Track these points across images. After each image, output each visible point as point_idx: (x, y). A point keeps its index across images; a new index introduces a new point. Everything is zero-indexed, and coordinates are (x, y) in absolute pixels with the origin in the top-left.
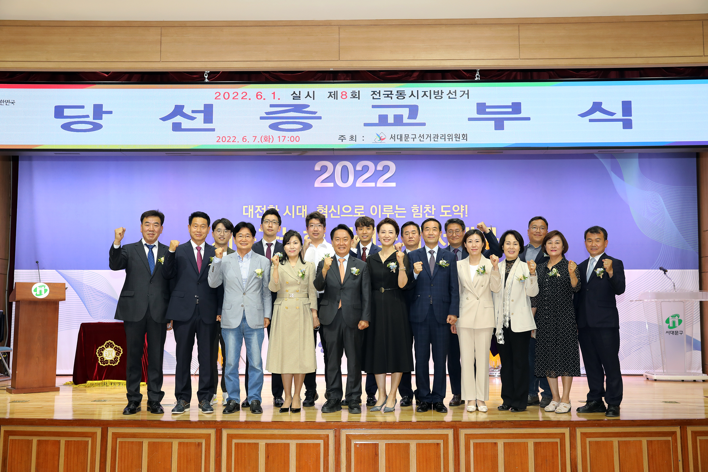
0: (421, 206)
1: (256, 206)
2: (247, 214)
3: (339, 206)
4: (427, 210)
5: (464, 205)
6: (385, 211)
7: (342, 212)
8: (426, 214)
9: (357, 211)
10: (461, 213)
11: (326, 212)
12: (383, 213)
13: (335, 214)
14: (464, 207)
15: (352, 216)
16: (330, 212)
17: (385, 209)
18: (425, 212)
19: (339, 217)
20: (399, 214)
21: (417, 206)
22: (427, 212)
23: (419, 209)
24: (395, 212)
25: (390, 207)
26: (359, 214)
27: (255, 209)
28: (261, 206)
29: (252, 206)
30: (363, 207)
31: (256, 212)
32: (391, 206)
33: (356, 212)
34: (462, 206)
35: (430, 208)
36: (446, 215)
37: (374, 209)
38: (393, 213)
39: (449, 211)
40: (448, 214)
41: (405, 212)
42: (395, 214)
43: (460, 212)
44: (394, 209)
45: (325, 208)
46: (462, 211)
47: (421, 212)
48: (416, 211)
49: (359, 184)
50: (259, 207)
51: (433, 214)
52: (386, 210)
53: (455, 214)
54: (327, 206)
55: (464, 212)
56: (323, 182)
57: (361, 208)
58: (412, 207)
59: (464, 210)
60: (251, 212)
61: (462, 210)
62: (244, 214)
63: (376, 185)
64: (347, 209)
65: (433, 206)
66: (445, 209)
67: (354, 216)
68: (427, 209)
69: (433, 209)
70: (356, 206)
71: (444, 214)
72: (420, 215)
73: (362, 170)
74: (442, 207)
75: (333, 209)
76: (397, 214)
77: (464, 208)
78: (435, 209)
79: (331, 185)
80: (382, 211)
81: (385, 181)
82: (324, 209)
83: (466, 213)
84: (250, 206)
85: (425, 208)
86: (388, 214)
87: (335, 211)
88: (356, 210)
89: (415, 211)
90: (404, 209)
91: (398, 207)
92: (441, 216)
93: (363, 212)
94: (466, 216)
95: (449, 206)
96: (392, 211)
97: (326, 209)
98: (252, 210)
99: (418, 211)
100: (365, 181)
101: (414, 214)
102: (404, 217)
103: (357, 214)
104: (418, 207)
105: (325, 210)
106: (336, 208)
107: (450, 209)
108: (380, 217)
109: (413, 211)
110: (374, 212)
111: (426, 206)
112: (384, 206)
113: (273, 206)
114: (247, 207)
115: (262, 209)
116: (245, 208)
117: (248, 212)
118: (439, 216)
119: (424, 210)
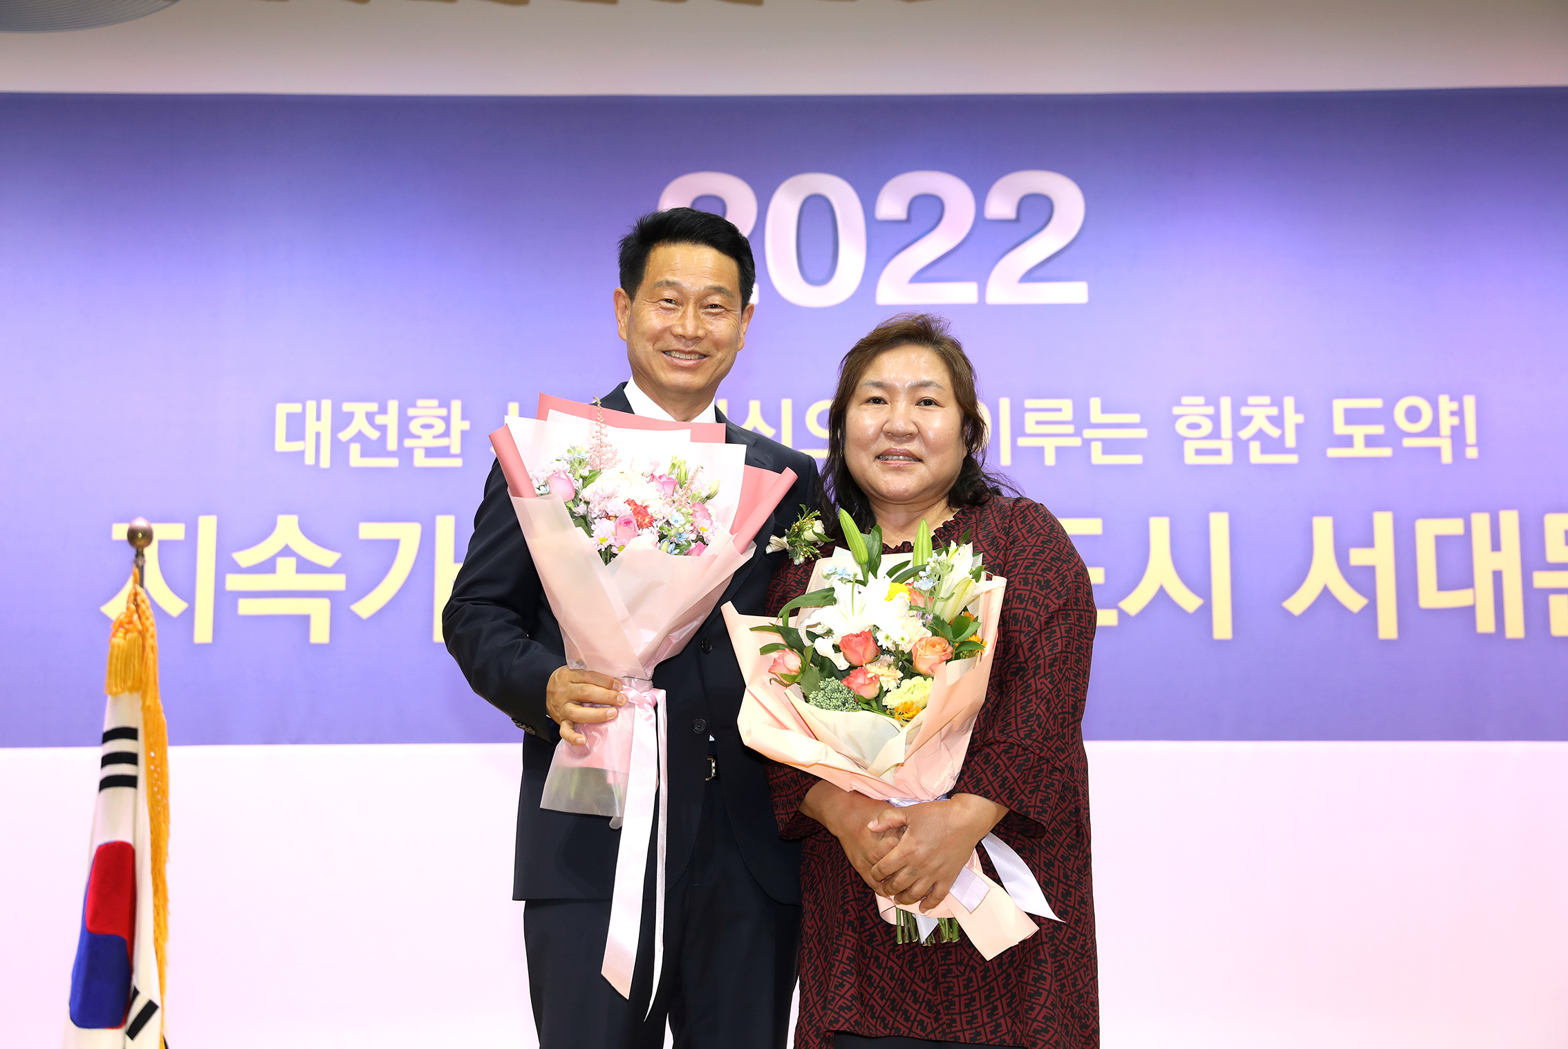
0: (1226, 403)
1: (347, 407)
2: (296, 446)
3: (787, 406)
4: (1260, 421)
5: (1457, 397)
6: (1030, 427)
8: (1255, 447)
10: (1440, 436)
12: (1022, 442)
14: (1455, 406)
17: (1030, 420)
18: (1245, 434)
20: (1110, 447)
21: (1201, 400)
22: (1260, 435)
23: (1216, 419)
24: (1088, 433)
25: (1060, 410)
27: (341, 420)
28: (373, 407)
29: (327, 405)
31: (344, 436)
32: (1067, 406)
34: (1446, 405)
35: (1274, 411)
36: (1360, 450)
38: (1076, 442)
39: (1378, 430)
40: (1370, 441)
41: (1142, 433)
42: (1087, 443)
43: (1434, 430)
44: (1081, 420)
46: (1445, 429)
47: (1226, 430)
48: (1194, 426)
49: (887, 294)
50: (359, 410)
51: (1290, 441)
52: (1038, 423)
53: (1408, 442)
55: (1458, 434)
58: (1177, 410)
59: (1455, 421)
60: (318, 435)
61: (1447, 423)
62: (282, 445)
63: (982, 292)
65: (1289, 402)
66: (1353, 417)
68: (1259, 412)
69: (1292, 419)
71: (1348, 441)
72: (1217, 452)
73: (908, 220)
74: (1339, 406)
75: (755, 419)
76: (1096, 448)
77: (1460, 413)
78: (1300, 419)
80: (1018, 429)
81: (1032, 275)
83: (1471, 437)
84: (311, 406)
85: (1245, 411)
86: (1050, 446)
89: (1192, 426)
90: (1135, 418)
91: (1105, 410)
92: (1333, 453)
94: (1472, 453)
95: (1377, 403)
98: (325, 427)
99: (1207, 427)
100: (922, 276)
101: (1189, 447)
102: (1136, 459)
104: (1210, 410)
106: (772, 417)
107: (1384, 416)
108: (1006, 458)
109: (1181, 427)
111: (1252, 400)
112: (1029, 403)
113: (440, 406)
114: (296, 408)
115: (379, 420)
116: (290, 416)
117: (301, 437)
118: (1325, 454)
119: (1241, 422)
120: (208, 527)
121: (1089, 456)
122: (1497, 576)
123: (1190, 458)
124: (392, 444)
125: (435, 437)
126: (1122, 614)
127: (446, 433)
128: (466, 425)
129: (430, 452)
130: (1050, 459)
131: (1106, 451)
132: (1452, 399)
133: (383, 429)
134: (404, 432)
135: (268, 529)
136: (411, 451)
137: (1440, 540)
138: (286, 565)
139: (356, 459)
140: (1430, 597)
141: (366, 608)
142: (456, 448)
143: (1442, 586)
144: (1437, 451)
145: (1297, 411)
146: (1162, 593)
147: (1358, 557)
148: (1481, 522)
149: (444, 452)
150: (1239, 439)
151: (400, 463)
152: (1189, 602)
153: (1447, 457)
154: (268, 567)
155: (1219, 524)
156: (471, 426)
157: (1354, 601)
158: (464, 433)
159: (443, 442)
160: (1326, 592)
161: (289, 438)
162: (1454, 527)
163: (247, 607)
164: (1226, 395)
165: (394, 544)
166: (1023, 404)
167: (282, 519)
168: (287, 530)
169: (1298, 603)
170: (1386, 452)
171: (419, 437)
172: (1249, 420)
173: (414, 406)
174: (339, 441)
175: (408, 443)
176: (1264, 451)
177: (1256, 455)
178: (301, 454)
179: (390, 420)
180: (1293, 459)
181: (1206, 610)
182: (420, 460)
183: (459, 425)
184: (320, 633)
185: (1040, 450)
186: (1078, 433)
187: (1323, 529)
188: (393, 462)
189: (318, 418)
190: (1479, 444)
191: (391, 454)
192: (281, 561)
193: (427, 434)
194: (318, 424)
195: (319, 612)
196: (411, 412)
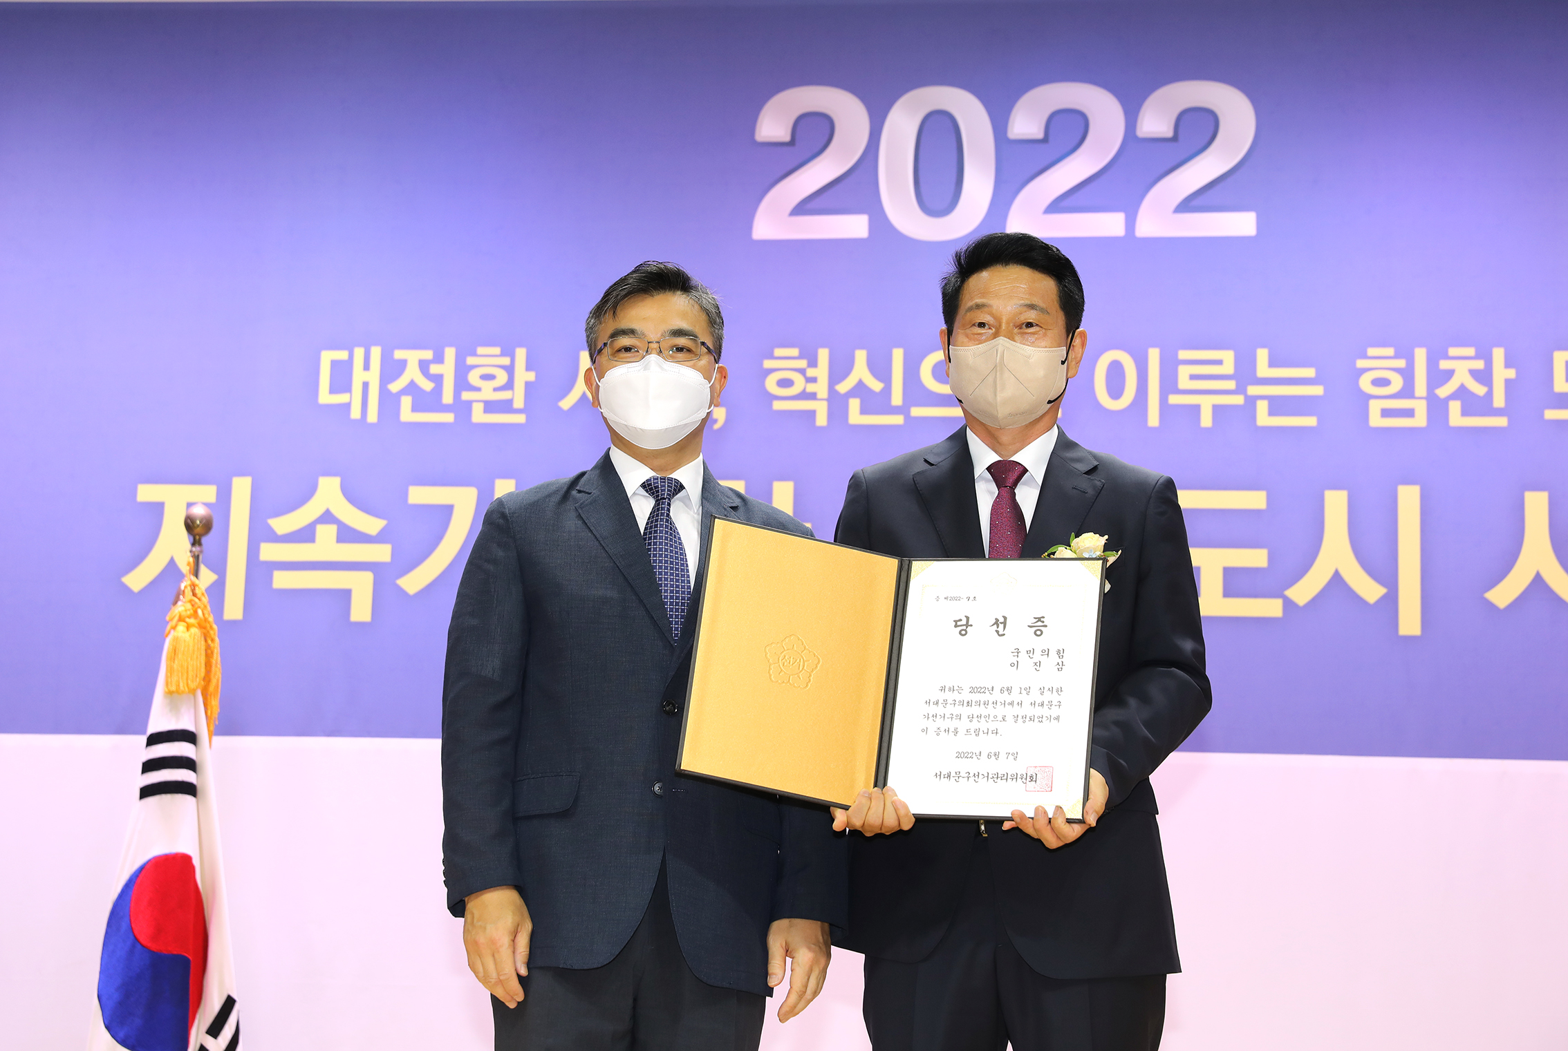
0: (1420, 355)
1: (399, 354)
2: (342, 398)
3: (898, 355)
4: (1462, 377)
6: (1184, 382)
7: (916, 392)
8: (1455, 407)
11: (821, 388)
12: (1174, 399)
13: (875, 402)
16: (843, 387)
17: (1184, 372)
18: (1443, 392)
19: (898, 420)
20: (1278, 406)
21: (1390, 351)
22: (1462, 393)
23: (1408, 374)
24: (1253, 390)
25: (1219, 362)
27: (392, 369)
28: (428, 355)
29: (376, 352)
31: (395, 387)
32: (1228, 357)
35: (1479, 365)
37: (1116, 371)
38: (1238, 400)
41: (1318, 390)
42: (1251, 401)
44: (1245, 375)
45: (813, 363)
47: (1421, 388)
48: (1383, 382)
50: (413, 357)
51: (1499, 401)
52: (1193, 377)
54: (823, 355)
56: (805, 207)
58: (1361, 363)
60: (366, 386)
62: (325, 397)
63: (1130, 224)
65: (1498, 354)
68: (1461, 368)
69: (1502, 373)
72: (1409, 413)
73: (1045, 140)
74: (1560, 359)
75: (861, 371)
76: (1262, 407)
78: (1511, 374)
79: (855, 226)
80: (1169, 384)
81: (1190, 204)
82: (811, 372)
84: (359, 353)
85: (1444, 365)
86: (1206, 404)
87: (876, 386)
89: (1380, 382)
90: (1310, 372)
91: (1273, 363)
92: (1550, 414)
96: (1231, 385)
97: (822, 371)
98: (374, 377)
99: (1397, 383)
100: (1061, 204)
101: (1375, 407)
102: (1311, 421)
104: (1401, 363)
105: (813, 380)
106: (880, 369)
108: (1153, 419)
109: (1365, 383)
110: (1115, 390)
111: (1453, 351)
112: (1183, 355)
113: (503, 354)
114: (342, 355)
115: (435, 369)
116: (335, 364)
117: (347, 388)
118: (1542, 415)
119: (1438, 377)
120: (242, 488)
121: (1254, 417)
123: (1376, 420)
124: (448, 397)
125: (496, 389)
126: (1288, 604)
127: (509, 386)
128: (531, 376)
129: (490, 407)
130: (1206, 420)
131: (1272, 412)
133: (438, 380)
134: (462, 383)
135: (310, 492)
136: (469, 404)
138: (326, 532)
139: (407, 414)
141: (413, 582)
142: (519, 403)
145: (1508, 365)
146: (1337, 577)
149: (506, 407)
150: (1437, 396)
151: (455, 418)
152: (1371, 591)
154: (306, 535)
155: (1409, 499)
156: (536, 377)
158: (527, 384)
159: (505, 395)
160: (1538, 579)
161: (333, 390)
163: (282, 580)
164: (1420, 346)
165: (448, 510)
166: (1176, 355)
167: (323, 482)
168: (329, 494)
169: (1503, 595)
171: (478, 389)
172: (1450, 374)
173: (474, 354)
174: (389, 391)
175: (466, 396)
176: (1465, 413)
177: (1456, 417)
178: (347, 406)
179: (447, 370)
180: (1502, 422)
181: (1391, 600)
182: (479, 415)
183: (523, 376)
184: (361, 610)
185: (1196, 409)
186: (1241, 390)
187: (1537, 505)
188: (448, 418)
189: (367, 367)
191: (446, 409)
192: (320, 529)
193: (487, 386)
194: (366, 373)
195: (361, 587)
196: (471, 361)
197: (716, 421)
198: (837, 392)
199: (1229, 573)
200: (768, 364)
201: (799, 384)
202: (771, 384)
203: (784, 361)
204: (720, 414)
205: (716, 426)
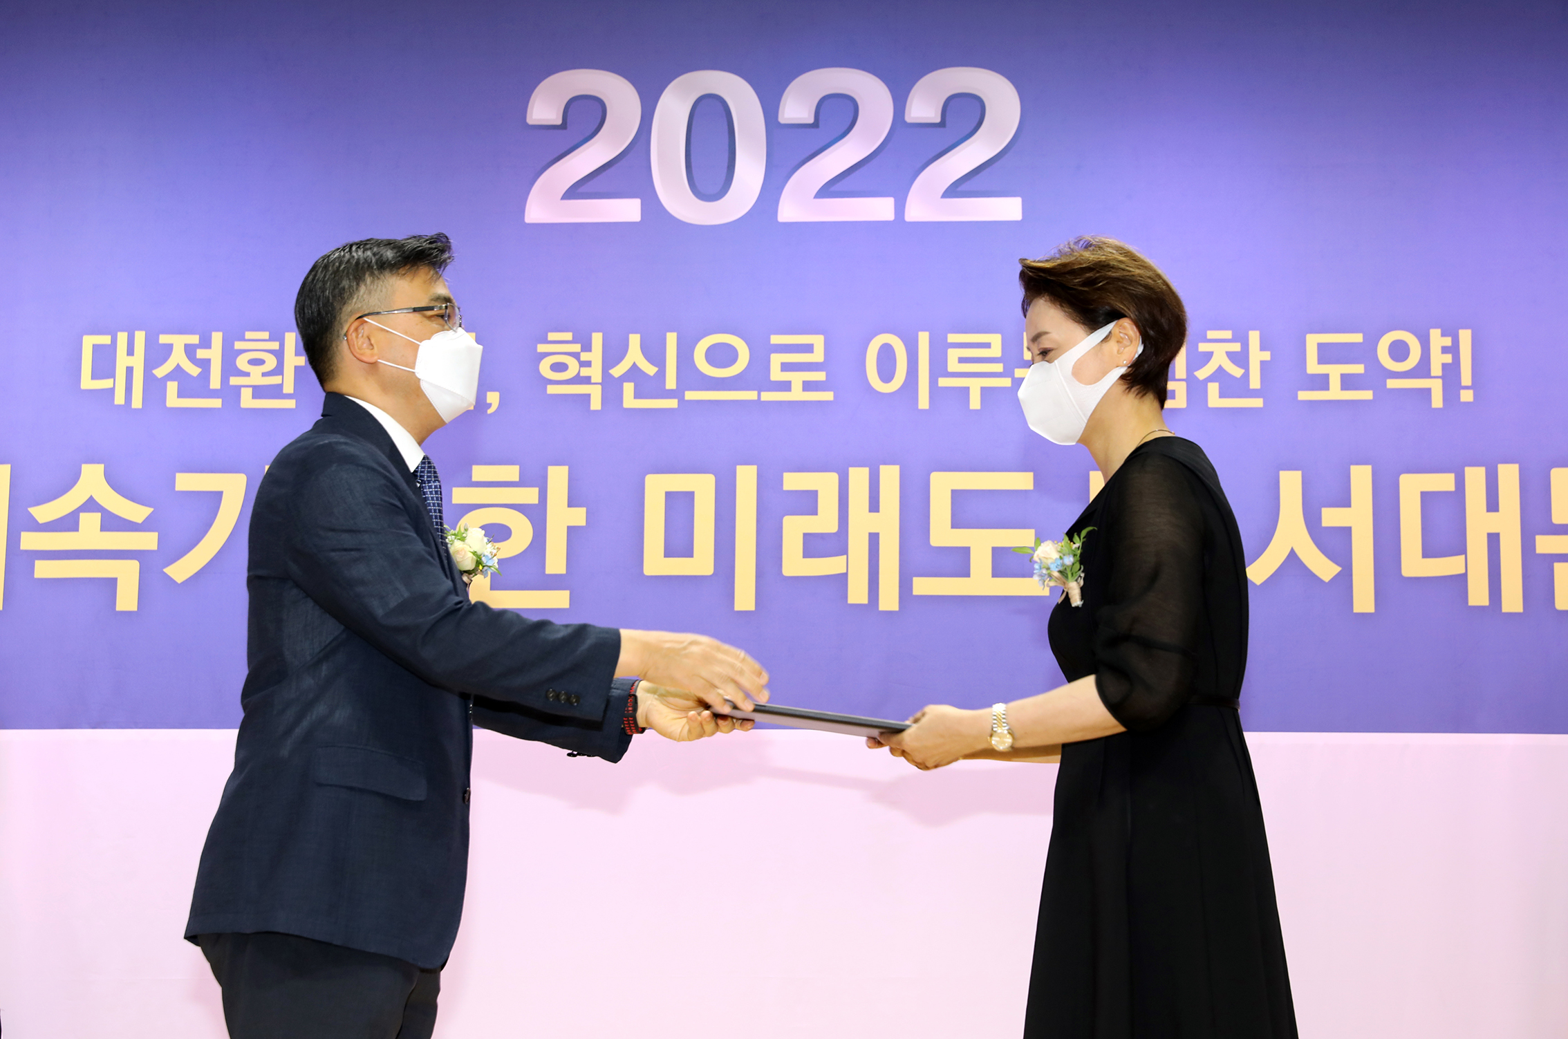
1: (164, 339)
2: (106, 384)
3: (672, 339)
4: (1220, 359)
5: (1450, 331)
6: (953, 366)
7: (689, 376)
8: (1213, 388)
9: (786, 367)
10: (1430, 377)
11: (595, 373)
12: (943, 382)
13: (649, 386)
14: (1448, 341)
15: (751, 395)
16: (617, 372)
17: (953, 355)
18: (1202, 374)
19: (672, 403)
22: (1220, 375)
25: (987, 345)
26: (797, 386)
27: (156, 354)
28: (194, 339)
29: (140, 337)
30: (818, 341)
31: (160, 372)
32: (995, 340)
33: (776, 375)
34: (1438, 340)
35: (1236, 347)
36: (1335, 392)
37: (887, 354)
38: (1006, 382)
39: (1358, 369)
40: (1348, 382)
43: (1422, 370)
44: (1012, 358)
45: (587, 347)
46: (1436, 369)
47: (1181, 370)
49: (790, 210)
50: (179, 342)
51: (1255, 382)
52: (962, 360)
53: (1392, 384)
54: (597, 339)
55: (1451, 373)
56: (576, 191)
57: (809, 348)
59: (1448, 358)
60: (130, 370)
61: (1438, 360)
62: (87, 383)
63: (900, 208)
64: (721, 356)
65: (1254, 337)
66: (1328, 354)
67: (767, 396)
68: (1220, 348)
69: (1257, 355)
70: (776, 339)
71: (1322, 382)
73: (816, 125)
74: (1313, 341)
75: (635, 355)
77: (1453, 350)
78: (1266, 356)
79: (627, 210)
80: (939, 367)
81: (957, 189)
82: (585, 356)
83: (1466, 378)
84: (122, 338)
86: (975, 385)
87: (651, 370)
88: (776, 360)
92: (1303, 395)
93: (820, 376)
94: (1467, 396)
95: (1357, 338)
96: (998, 368)
97: (595, 355)
98: (138, 361)
100: (830, 189)
103: (786, 386)
105: (588, 364)
106: (654, 353)
107: (1365, 353)
108: (924, 402)
110: (886, 376)
111: (1211, 334)
112: (953, 338)
113: (270, 339)
114: (105, 340)
115: (201, 354)
116: (96, 348)
117: (111, 374)
118: (1296, 396)
119: (1197, 359)
122: (1494, 540)
124: (215, 382)
125: (264, 375)
127: (279, 370)
129: (259, 392)
130: (975, 403)
132: (1443, 335)
133: (205, 364)
134: (229, 368)
135: (72, 479)
136: (238, 389)
137: (1427, 498)
138: (90, 521)
139: (173, 399)
140: (1414, 564)
141: (181, 570)
142: (289, 388)
143: (1427, 553)
144: (1427, 392)
145: (1263, 348)
147: (1331, 517)
148: (1475, 477)
149: (275, 392)
150: (1196, 379)
151: (224, 403)
153: (1437, 401)
154: (69, 523)
157: (1325, 569)
158: (297, 369)
159: (275, 380)
160: (1292, 555)
161: (95, 376)
162: (1444, 482)
163: (43, 569)
165: (215, 498)
166: (946, 338)
167: (87, 469)
168: (92, 481)
169: (1262, 570)
170: (1367, 395)
171: (247, 374)
172: (1208, 356)
173: (243, 339)
174: (154, 376)
175: (234, 381)
176: (1223, 394)
177: (1214, 398)
178: (111, 392)
179: (214, 354)
180: (1258, 403)
182: (247, 400)
183: (293, 361)
184: (127, 600)
185: (965, 391)
186: (1007, 372)
187: (1291, 484)
188: (216, 403)
189: (130, 352)
190: (1474, 387)
191: (213, 394)
192: (83, 517)
193: (256, 371)
194: (130, 358)
195: (127, 576)
196: (238, 345)
197: (490, 405)
198: (611, 376)
199: (998, 553)
200: (542, 348)
201: (573, 368)
202: (545, 368)
203: (558, 344)
204: (493, 398)
205: (490, 411)
